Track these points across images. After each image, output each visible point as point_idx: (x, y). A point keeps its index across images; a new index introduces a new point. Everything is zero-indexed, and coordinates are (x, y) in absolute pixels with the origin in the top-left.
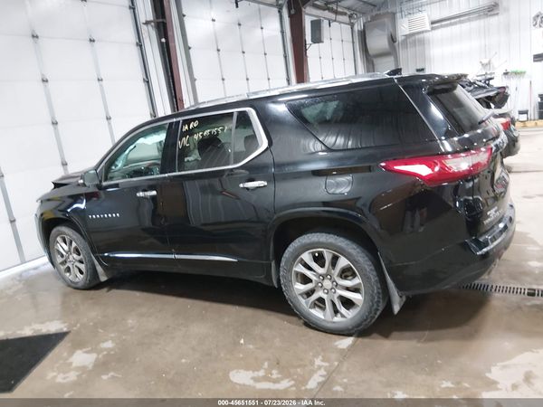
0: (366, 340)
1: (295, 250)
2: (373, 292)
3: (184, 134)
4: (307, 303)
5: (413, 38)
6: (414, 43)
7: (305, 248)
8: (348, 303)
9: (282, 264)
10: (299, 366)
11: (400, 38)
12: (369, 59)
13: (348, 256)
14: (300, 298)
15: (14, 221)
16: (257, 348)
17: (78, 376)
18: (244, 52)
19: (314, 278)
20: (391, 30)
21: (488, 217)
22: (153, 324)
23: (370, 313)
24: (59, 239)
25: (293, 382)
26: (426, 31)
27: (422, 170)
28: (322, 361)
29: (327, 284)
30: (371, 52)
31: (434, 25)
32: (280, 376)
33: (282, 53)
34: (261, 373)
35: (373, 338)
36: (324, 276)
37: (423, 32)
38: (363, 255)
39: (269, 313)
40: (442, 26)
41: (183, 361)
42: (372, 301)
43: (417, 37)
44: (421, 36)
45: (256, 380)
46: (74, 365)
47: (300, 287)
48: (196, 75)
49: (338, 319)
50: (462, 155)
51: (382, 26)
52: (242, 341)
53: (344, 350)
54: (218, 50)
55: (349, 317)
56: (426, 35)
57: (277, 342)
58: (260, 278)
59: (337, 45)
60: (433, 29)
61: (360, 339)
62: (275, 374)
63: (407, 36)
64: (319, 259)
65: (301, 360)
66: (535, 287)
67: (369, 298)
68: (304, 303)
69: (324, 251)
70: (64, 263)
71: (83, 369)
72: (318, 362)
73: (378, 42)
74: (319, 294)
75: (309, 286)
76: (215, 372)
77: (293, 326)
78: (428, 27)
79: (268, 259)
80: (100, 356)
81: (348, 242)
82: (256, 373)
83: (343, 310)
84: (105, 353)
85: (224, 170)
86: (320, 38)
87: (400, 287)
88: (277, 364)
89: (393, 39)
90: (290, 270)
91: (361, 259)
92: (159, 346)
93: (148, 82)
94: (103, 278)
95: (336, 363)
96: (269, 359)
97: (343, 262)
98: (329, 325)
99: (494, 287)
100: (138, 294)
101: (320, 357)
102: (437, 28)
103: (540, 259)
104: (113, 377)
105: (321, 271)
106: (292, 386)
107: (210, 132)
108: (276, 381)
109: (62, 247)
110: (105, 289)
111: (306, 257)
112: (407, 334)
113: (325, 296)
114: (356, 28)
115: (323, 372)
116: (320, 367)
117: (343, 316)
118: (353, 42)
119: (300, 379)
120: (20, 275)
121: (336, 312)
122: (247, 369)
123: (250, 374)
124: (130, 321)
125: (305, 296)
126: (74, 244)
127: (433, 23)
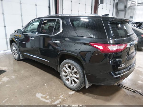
0: (78, 93)
1: (64, 63)
2: (81, 80)
3: (43, 23)
4: (65, 79)
5: (131, 7)
6: (131, 9)
7: (66, 63)
8: (75, 82)
9: (60, 66)
10: (55, 96)
11: (128, 7)
12: (118, 11)
13: (77, 69)
14: (64, 77)
15: (7, 39)
16: (48, 88)
17: (1, 83)
18: (79, 3)
19: (67, 72)
20: (125, 4)
21: (121, 66)
22: (27, 74)
23: (80, 86)
24: (13, 46)
25: (51, 101)
26: (136, 6)
27: (101, 48)
28: (62, 97)
29: (71, 75)
30: (118, 9)
31: (139, 4)
32: (49, 98)
33: (91, 5)
34: (44, 96)
35: (80, 93)
36: (70, 72)
37: (134, 6)
38: (80, 69)
39: (57, 78)
40: (141, 5)
41: (28, 86)
42: (81, 83)
43: (133, 7)
44: (134, 7)
45: (42, 97)
46: (2, 80)
47: (64, 74)
48: (64, 8)
49: (72, 85)
50: (116, 45)
51: (123, 2)
52: (45, 85)
53: (70, 95)
54: (72, 2)
55: (75, 86)
56: (135, 7)
57: (54, 88)
58: (55, 68)
59: (108, 5)
60: (138, 5)
61: (76, 93)
62: (48, 97)
63: (130, 6)
64: (70, 67)
65: (57, 95)
66: (136, 90)
67: (80, 82)
68: (64, 78)
69: (71, 65)
70: (14, 52)
71: (3, 82)
72: (61, 97)
73: (121, 7)
74: (68, 77)
75: (66, 74)
76: (33, 92)
77: (61, 84)
78: (136, 4)
79: (57, 64)
80: (10, 79)
81: (77, 64)
82: (43, 95)
83: (73, 83)
84: (11, 79)
85: (50, 36)
86: (103, 3)
87: (89, 81)
88: (50, 94)
89: (125, 7)
90: (62, 68)
91: (79, 70)
92: (25, 81)
93: (49, 8)
94: (21, 59)
95: (66, 98)
96: (49, 92)
97: (75, 70)
98: (69, 86)
99: (124, 87)
100: (29, 65)
101: (62, 95)
102: (139, 5)
103: (142, 81)
104: (9, 86)
105: (70, 71)
106: (50, 102)
107: (50, 24)
108: (47, 99)
109: (14, 48)
110: (22, 62)
111: (66, 66)
112: (90, 95)
113: (69, 78)
114: (115, 2)
115: (60, 100)
116: (61, 98)
117: (73, 85)
118: (114, 6)
119: (53, 100)
120: (6, 53)
121: (72, 83)
122: (42, 93)
123: (42, 95)
124: (22, 72)
125: (65, 77)
126: (16, 48)
127: (138, 4)
